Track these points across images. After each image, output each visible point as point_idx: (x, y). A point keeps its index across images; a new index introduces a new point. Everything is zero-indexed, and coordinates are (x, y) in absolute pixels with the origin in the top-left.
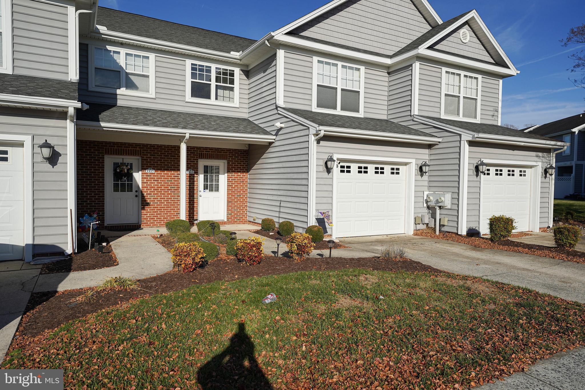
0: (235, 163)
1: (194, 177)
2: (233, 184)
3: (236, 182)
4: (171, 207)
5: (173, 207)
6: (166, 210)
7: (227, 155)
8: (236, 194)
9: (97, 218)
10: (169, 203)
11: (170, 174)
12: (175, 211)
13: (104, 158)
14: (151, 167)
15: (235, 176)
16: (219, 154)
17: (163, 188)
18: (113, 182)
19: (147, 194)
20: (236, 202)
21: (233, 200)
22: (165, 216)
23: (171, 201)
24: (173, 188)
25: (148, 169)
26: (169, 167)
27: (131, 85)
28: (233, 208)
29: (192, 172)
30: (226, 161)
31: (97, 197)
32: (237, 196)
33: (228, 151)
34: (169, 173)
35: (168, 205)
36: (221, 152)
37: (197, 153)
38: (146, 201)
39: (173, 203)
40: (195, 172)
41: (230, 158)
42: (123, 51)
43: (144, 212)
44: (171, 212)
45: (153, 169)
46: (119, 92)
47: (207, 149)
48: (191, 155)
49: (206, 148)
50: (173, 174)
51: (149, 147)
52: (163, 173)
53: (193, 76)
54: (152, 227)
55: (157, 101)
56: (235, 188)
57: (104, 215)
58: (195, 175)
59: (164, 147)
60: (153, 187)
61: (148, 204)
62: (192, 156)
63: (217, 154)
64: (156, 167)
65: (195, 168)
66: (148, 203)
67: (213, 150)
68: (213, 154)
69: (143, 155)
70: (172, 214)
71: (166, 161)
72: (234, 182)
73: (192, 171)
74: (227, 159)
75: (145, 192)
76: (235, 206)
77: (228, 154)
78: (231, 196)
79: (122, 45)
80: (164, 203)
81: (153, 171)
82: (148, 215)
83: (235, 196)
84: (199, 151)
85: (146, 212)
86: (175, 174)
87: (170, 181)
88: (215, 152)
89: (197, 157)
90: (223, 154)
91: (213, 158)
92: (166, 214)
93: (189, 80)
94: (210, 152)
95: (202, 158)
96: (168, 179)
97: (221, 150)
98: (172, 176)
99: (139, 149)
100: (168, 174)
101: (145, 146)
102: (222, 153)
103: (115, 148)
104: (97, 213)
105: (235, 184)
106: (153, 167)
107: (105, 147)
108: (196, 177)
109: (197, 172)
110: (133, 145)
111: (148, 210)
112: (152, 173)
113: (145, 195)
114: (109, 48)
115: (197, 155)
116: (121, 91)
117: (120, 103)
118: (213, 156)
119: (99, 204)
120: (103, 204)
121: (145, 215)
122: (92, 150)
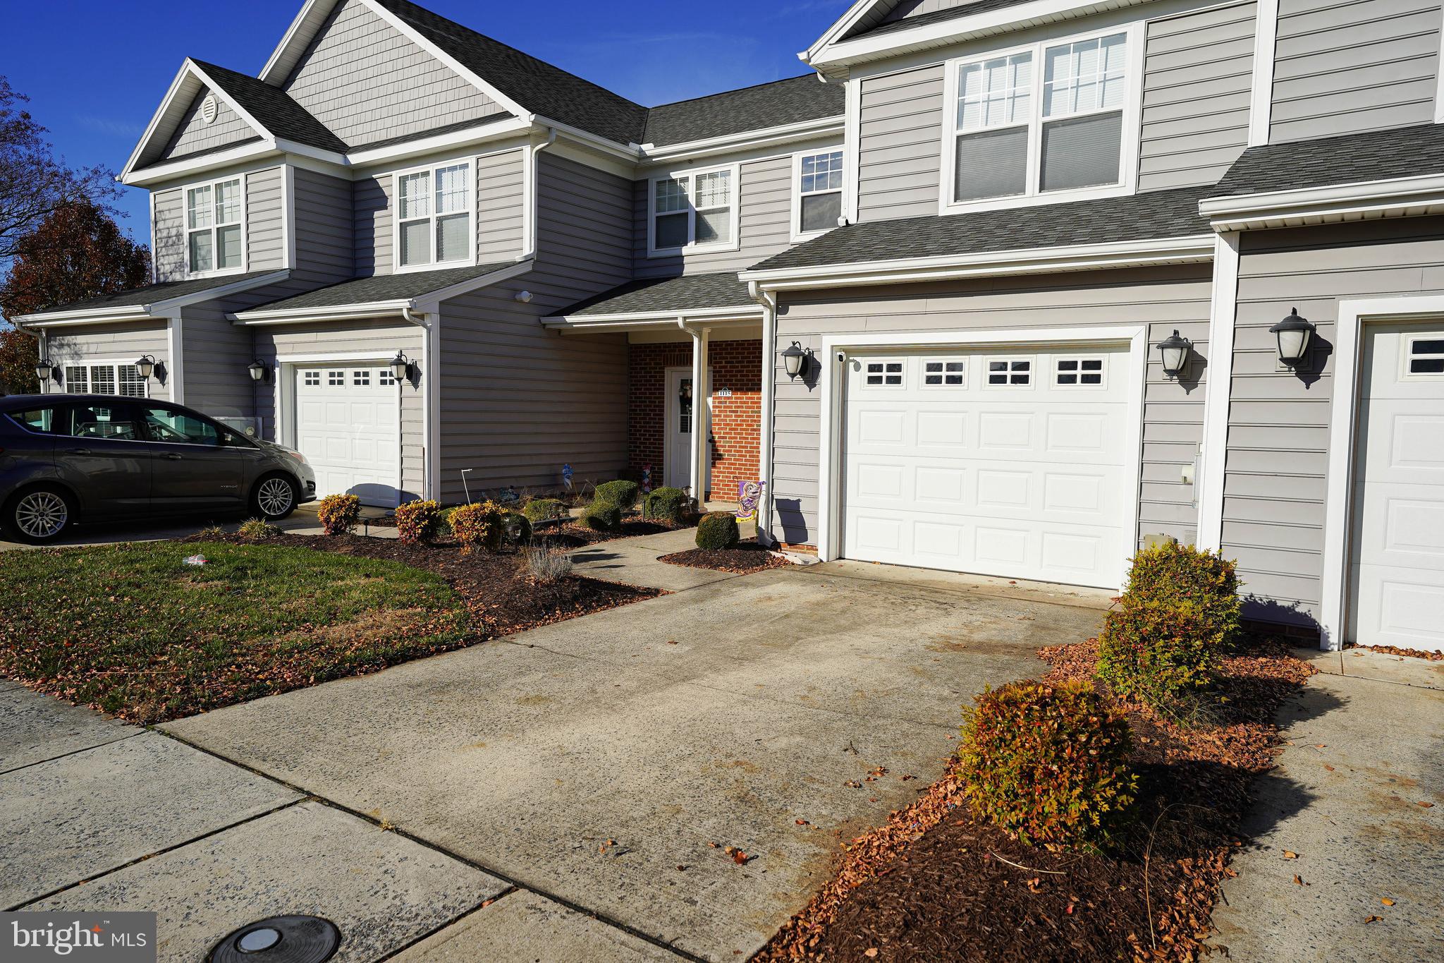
6: (749, 470)
9: (650, 476)
11: (757, 398)
13: (663, 372)
14: (726, 385)
17: (744, 427)
18: (679, 415)
19: (719, 438)
25: (720, 389)
26: (755, 384)
27: (704, 233)
31: (652, 441)
35: (753, 461)
38: (717, 450)
42: (692, 173)
43: (714, 472)
45: (729, 389)
46: (685, 250)
51: (724, 346)
52: (744, 396)
53: (807, 182)
54: (726, 502)
55: (744, 253)
57: (662, 473)
59: (748, 344)
60: (728, 425)
61: (720, 457)
64: (733, 385)
66: (721, 455)
69: (716, 363)
71: (750, 371)
75: (717, 433)
79: (690, 163)
80: (746, 456)
81: (729, 394)
82: (721, 478)
85: (717, 472)
87: (756, 412)
93: (796, 195)
96: (753, 407)
98: (759, 403)
100: (753, 398)
101: (718, 345)
103: (677, 353)
104: (652, 468)
106: (730, 385)
107: (663, 354)
111: (720, 468)
112: (729, 398)
113: (716, 439)
114: (675, 175)
116: (690, 249)
117: (688, 270)
119: (655, 452)
120: (659, 452)
121: (716, 476)
122: (648, 361)
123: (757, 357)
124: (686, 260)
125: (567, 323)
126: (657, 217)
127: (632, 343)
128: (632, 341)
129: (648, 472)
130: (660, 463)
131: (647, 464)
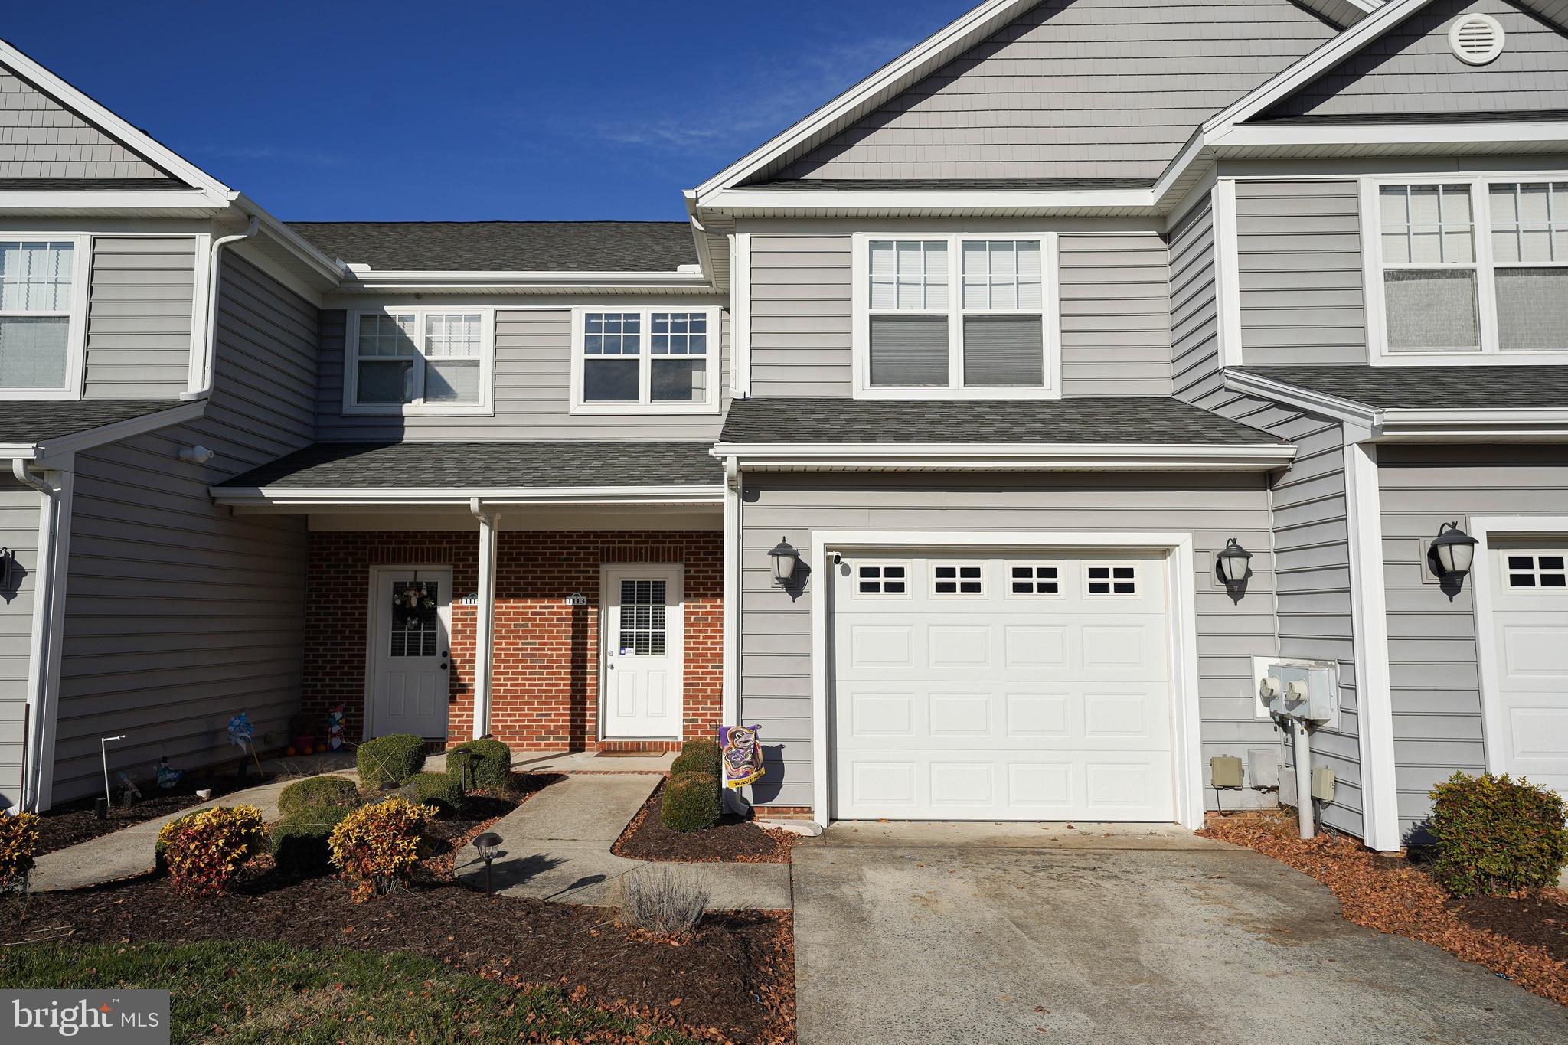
0: (707, 572)
1: (586, 613)
2: (700, 631)
3: (709, 625)
4: (523, 697)
5: (529, 697)
6: (510, 703)
7: (681, 548)
8: (708, 661)
9: (343, 721)
10: (518, 685)
11: (524, 607)
12: (535, 709)
13: (368, 572)
14: (475, 590)
15: (706, 607)
16: (658, 548)
17: (503, 646)
18: (391, 632)
19: (462, 662)
20: (708, 685)
21: (701, 679)
22: (506, 721)
23: (522, 679)
24: (529, 644)
25: (466, 596)
26: (521, 589)
27: (435, 388)
28: (699, 703)
29: (582, 600)
30: (681, 567)
31: (346, 669)
32: (712, 667)
33: (685, 537)
34: (521, 605)
35: (517, 691)
36: (664, 542)
37: (594, 548)
38: (459, 679)
39: (530, 685)
40: (588, 601)
41: (692, 557)
42: (420, 312)
43: (454, 710)
44: (523, 709)
46: (407, 409)
47: (624, 537)
48: (579, 554)
49: (621, 534)
50: (531, 607)
51: (471, 538)
52: (504, 605)
53: (591, 345)
55: (500, 420)
56: (706, 643)
57: (362, 715)
58: (590, 610)
61: (465, 688)
62: (582, 556)
63: (652, 548)
65: (591, 589)
66: (465, 686)
67: (640, 536)
68: (641, 548)
69: (456, 560)
70: (526, 715)
72: (704, 625)
73: (580, 598)
74: (681, 559)
75: (458, 656)
76: (708, 697)
77: (684, 545)
78: (694, 667)
79: (419, 298)
80: (506, 685)
82: (465, 718)
83: (707, 667)
84: (602, 542)
85: (459, 709)
86: (536, 607)
87: (522, 626)
88: (647, 543)
89: (594, 560)
90: (669, 548)
91: (641, 560)
92: (510, 715)
93: (578, 357)
94: (631, 542)
95: (608, 562)
96: (518, 620)
97: (663, 537)
98: (527, 613)
99: (448, 546)
100: (518, 607)
101: (462, 537)
102: (667, 545)
103: (393, 546)
104: (345, 710)
105: (706, 631)
107: (369, 546)
108: (592, 613)
109: (597, 601)
110: (433, 537)
111: (464, 704)
113: (458, 664)
114: (390, 310)
115: (597, 554)
116: (414, 408)
117: (410, 435)
118: (641, 553)
119: (351, 686)
120: (357, 686)
121: (456, 716)
122: (341, 555)
123: (524, 554)
124: (407, 422)
125: (263, 498)
126: (360, 362)
127: (311, 530)
129: (338, 715)
130: (360, 701)
131: (337, 704)
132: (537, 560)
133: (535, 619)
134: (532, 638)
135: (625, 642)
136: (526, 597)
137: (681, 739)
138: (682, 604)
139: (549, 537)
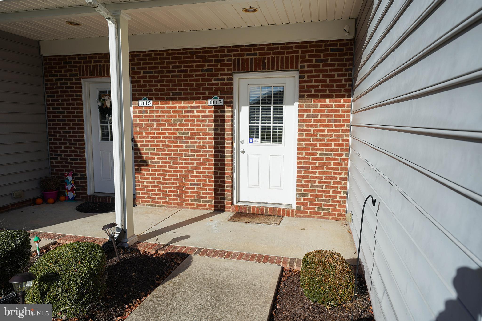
0: (318, 76)
1: (224, 112)
2: (311, 126)
3: (319, 121)
4: (181, 172)
5: (185, 172)
6: (173, 176)
7: (297, 57)
8: (317, 149)
9: (73, 182)
10: (177, 163)
11: (179, 107)
12: (189, 180)
13: (80, 84)
14: (146, 95)
15: (316, 106)
16: (278, 58)
17: (167, 135)
18: (100, 125)
19: (141, 145)
20: (317, 168)
21: (311, 163)
22: (171, 187)
23: (181, 159)
24: (184, 134)
25: (141, 99)
26: (177, 94)
28: (309, 182)
29: (220, 102)
30: (296, 74)
31: (73, 149)
32: (321, 154)
33: (300, 47)
34: (177, 105)
35: (177, 167)
36: (283, 53)
37: (228, 60)
38: (142, 157)
39: (186, 163)
40: (225, 102)
41: (306, 65)
43: (138, 178)
44: (182, 180)
45: (149, 99)
47: (250, 50)
48: (217, 65)
49: (248, 48)
50: (184, 107)
51: (141, 56)
52: (166, 105)
54: (151, 205)
56: (316, 135)
58: (226, 109)
59: (167, 54)
60: (150, 133)
61: (145, 163)
62: (219, 67)
63: (273, 58)
64: (153, 94)
65: (226, 93)
67: (264, 49)
68: (264, 59)
70: (183, 184)
71: (171, 81)
72: (315, 121)
73: (219, 100)
74: (297, 67)
76: (316, 178)
77: (299, 54)
78: (306, 154)
80: (170, 163)
81: (149, 103)
82: (145, 184)
83: (316, 154)
84: (234, 55)
85: (141, 178)
86: (187, 107)
87: (178, 121)
88: (269, 54)
89: (228, 70)
90: (287, 57)
91: (264, 68)
92: (173, 184)
94: (256, 54)
95: (239, 72)
96: (175, 116)
97: (282, 48)
98: (181, 112)
100: (175, 107)
101: (136, 56)
102: (285, 55)
103: (92, 64)
104: (74, 175)
105: (316, 126)
106: (150, 95)
107: (78, 65)
108: (228, 111)
109: (231, 102)
111: (144, 174)
112: (149, 107)
115: (230, 65)
118: (264, 63)
119: (77, 160)
120: (80, 160)
121: (140, 182)
122: (63, 72)
123: (178, 67)
127: (44, 55)
128: (45, 52)
129: (70, 178)
130: (83, 170)
131: (70, 171)
132: (187, 71)
133: (187, 116)
134: (186, 129)
135: (253, 134)
136: (181, 99)
137: (294, 207)
138: (297, 104)
139: (195, 53)
